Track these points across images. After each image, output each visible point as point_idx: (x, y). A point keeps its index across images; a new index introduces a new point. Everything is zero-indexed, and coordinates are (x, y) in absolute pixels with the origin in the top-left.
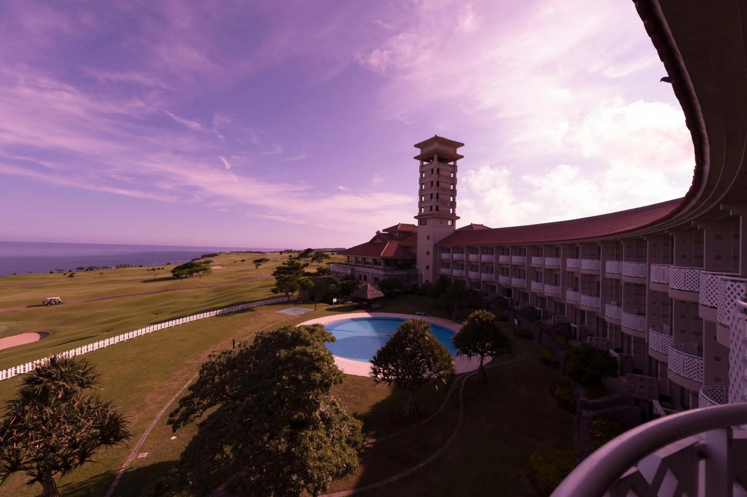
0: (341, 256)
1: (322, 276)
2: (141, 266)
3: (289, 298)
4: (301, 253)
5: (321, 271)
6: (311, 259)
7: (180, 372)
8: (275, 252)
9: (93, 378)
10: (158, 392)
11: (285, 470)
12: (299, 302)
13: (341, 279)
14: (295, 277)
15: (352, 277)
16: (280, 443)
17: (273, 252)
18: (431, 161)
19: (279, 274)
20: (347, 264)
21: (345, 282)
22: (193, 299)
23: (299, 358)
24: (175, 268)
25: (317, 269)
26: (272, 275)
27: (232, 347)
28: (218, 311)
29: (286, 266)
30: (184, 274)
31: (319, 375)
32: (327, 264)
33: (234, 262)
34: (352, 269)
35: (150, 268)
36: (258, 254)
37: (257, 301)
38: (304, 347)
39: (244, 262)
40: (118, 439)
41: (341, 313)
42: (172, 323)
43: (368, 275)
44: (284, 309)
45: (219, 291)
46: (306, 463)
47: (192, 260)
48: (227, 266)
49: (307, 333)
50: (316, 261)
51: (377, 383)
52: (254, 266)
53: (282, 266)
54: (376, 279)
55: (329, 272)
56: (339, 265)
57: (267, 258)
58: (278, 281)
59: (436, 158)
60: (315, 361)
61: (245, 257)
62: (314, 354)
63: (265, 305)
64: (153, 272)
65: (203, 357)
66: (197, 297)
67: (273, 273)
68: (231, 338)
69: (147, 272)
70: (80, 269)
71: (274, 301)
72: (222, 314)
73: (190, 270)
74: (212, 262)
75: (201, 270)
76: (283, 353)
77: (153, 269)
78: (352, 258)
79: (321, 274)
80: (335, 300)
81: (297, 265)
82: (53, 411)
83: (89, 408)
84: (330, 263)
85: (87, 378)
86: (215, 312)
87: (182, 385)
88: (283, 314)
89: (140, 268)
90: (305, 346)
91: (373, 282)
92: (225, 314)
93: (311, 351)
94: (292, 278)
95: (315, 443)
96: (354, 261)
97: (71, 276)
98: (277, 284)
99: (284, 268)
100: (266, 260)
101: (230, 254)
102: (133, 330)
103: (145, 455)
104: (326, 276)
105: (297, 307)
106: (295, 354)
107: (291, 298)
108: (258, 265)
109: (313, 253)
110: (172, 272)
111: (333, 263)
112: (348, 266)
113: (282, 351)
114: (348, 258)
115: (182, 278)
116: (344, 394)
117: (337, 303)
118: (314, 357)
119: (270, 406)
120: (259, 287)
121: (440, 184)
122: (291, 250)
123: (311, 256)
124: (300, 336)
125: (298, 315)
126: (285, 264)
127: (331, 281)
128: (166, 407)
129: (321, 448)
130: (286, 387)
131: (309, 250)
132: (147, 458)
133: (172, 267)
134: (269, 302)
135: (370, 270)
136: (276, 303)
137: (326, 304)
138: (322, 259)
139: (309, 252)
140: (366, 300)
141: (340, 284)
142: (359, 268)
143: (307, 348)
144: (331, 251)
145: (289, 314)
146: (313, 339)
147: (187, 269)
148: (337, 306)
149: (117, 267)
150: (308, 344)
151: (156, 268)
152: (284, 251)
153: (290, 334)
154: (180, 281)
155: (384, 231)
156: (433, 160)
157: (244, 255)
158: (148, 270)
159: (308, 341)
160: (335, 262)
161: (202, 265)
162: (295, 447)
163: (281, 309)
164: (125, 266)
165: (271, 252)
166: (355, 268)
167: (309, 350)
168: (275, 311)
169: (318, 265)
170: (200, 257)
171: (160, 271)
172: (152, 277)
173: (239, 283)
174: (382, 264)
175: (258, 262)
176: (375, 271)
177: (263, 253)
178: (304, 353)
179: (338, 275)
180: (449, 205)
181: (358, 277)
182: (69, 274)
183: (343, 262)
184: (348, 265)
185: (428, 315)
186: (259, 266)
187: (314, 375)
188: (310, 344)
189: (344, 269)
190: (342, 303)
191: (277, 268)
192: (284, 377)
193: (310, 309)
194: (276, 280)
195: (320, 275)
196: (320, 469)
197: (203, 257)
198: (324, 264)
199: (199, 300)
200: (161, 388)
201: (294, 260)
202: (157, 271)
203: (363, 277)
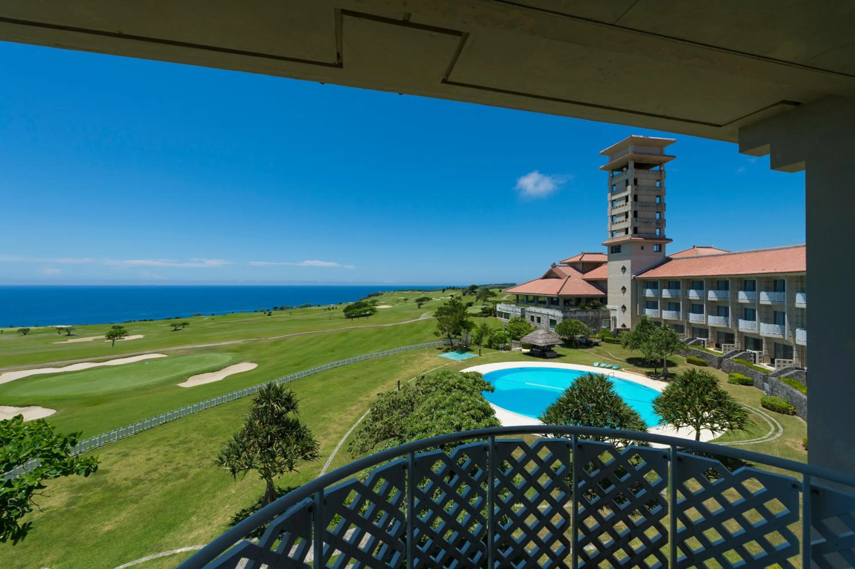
2: (319, 306)
4: (465, 290)
6: (475, 297)
7: (354, 407)
8: (438, 290)
10: (338, 423)
13: (509, 320)
15: (523, 318)
17: (435, 290)
18: (625, 169)
19: (441, 315)
20: (518, 303)
21: (514, 324)
24: (346, 308)
25: (482, 309)
26: (434, 316)
27: (398, 388)
30: (354, 314)
32: (493, 303)
33: (398, 301)
34: (522, 309)
35: (327, 308)
39: (407, 301)
43: (541, 317)
47: (361, 300)
48: (393, 305)
50: (482, 300)
52: (416, 306)
53: (443, 306)
54: (553, 322)
56: (506, 304)
58: (440, 323)
59: (631, 165)
61: (408, 295)
63: (427, 347)
65: (373, 396)
66: (367, 338)
67: (435, 314)
68: (397, 380)
69: (324, 311)
70: (276, 309)
73: (359, 310)
74: (377, 301)
78: (522, 297)
79: (486, 315)
80: (501, 345)
84: (496, 302)
87: (356, 420)
89: (319, 308)
91: (550, 326)
93: (468, 399)
96: (525, 300)
97: (269, 315)
98: (439, 326)
99: (446, 309)
100: (429, 299)
104: (491, 317)
108: (420, 305)
109: (478, 290)
111: (500, 302)
112: (517, 306)
115: (352, 318)
117: (505, 349)
120: (422, 328)
121: (639, 198)
123: (476, 293)
125: (462, 360)
126: (447, 304)
127: (498, 323)
128: (345, 438)
131: (473, 287)
135: (544, 311)
137: (492, 350)
138: (487, 297)
140: (539, 347)
141: (508, 327)
142: (530, 308)
147: (357, 309)
148: (504, 352)
151: (330, 307)
152: (446, 288)
154: (351, 320)
156: (628, 168)
157: (406, 293)
158: (325, 309)
160: (502, 301)
163: (444, 353)
164: (306, 306)
166: (527, 308)
168: (438, 354)
169: (485, 305)
170: (367, 297)
171: (337, 311)
175: (420, 301)
176: (551, 312)
177: (428, 292)
179: (506, 316)
180: (654, 224)
181: (530, 318)
182: (267, 313)
185: (623, 369)
186: (422, 306)
189: (513, 310)
190: (511, 349)
191: (439, 309)
194: (437, 322)
200: (341, 420)
201: (456, 300)
202: (332, 311)
203: (535, 319)
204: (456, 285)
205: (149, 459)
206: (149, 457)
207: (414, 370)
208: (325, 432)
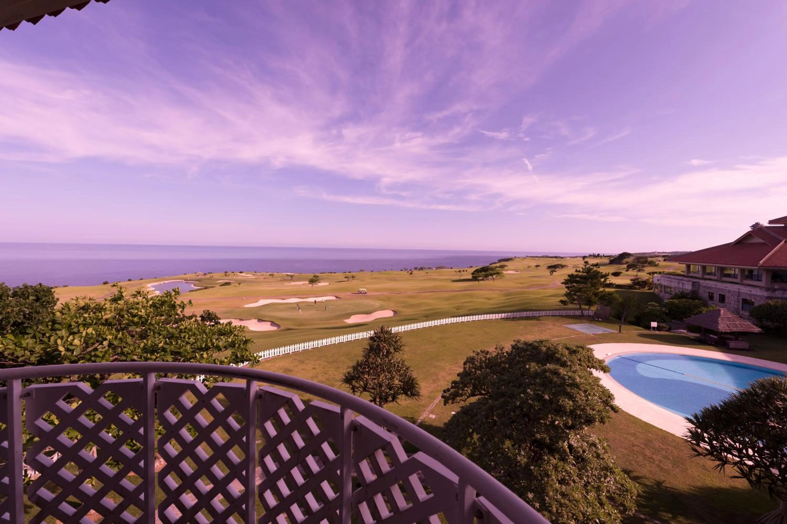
0: (676, 264)
1: (639, 289)
2: (451, 268)
3: (582, 312)
4: (612, 258)
5: (637, 283)
6: (625, 266)
8: (576, 257)
9: (401, 346)
11: (522, 483)
12: (596, 319)
13: (671, 296)
14: (590, 288)
15: (694, 295)
16: (520, 454)
17: (574, 257)
19: (571, 283)
20: (687, 275)
21: (676, 301)
22: (486, 300)
23: (549, 376)
24: (475, 271)
25: (631, 280)
26: (563, 283)
28: (503, 315)
29: (580, 274)
30: (481, 277)
31: (571, 403)
32: (650, 274)
33: (528, 267)
34: (693, 283)
35: (458, 270)
36: (555, 259)
37: (543, 310)
38: (557, 367)
39: (539, 268)
40: (413, 395)
41: (664, 343)
42: (465, 319)
43: (727, 295)
44: (575, 323)
45: (509, 295)
46: (545, 489)
47: (491, 264)
48: (521, 271)
49: (567, 352)
50: (633, 269)
51: (696, 453)
52: (548, 272)
53: (576, 273)
54: (746, 303)
55: (651, 284)
56: (669, 276)
57: (563, 264)
60: (568, 385)
61: (540, 262)
62: (567, 377)
63: (552, 316)
64: (459, 273)
66: (489, 299)
67: (564, 281)
69: (455, 273)
70: (416, 268)
71: (564, 313)
72: (506, 318)
73: (485, 273)
74: (506, 266)
75: (494, 274)
76: (533, 367)
77: (460, 271)
78: (696, 268)
79: (637, 287)
80: (654, 324)
81: (595, 273)
82: (381, 361)
83: (398, 366)
84: (654, 273)
85: (397, 345)
86: (500, 315)
88: (574, 330)
89: (451, 270)
90: (560, 366)
91: (741, 307)
92: (510, 318)
93: (565, 373)
94: (585, 289)
95: (560, 475)
96: (701, 273)
97: (411, 274)
98: (566, 295)
99: (577, 276)
100: (563, 266)
101: (525, 258)
102: (437, 319)
103: (434, 417)
104: (646, 290)
105: (594, 324)
106: (545, 371)
107: (586, 313)
108: (552, 272)
109: (630, 260)
110: (473, 274)
111: (660, 273)
112: (686, 279)
113: (533, 364)
114: (688, 267)
115: (478, 280)
116: (644, 449)
117: (658, 328)
118: (567, 381)
119: (512, 414)
120: (550, 296)
122: (599, 255)
123: (627, 263)
124: (556, 353)
125: (593, 334)
126: (579, 271)
127: (654, 297)
129: (568, 484)
130: (529, 401)
131: (624, 255)
132: (435, 420)
133: (473, 270)
134: (557, 313)
135: (735, 288)
136: (566, 316)
137: (640, 328)
138: (643, 267)
139: (625, 258)
140: (716, 333)
141: (666, 303)
142: (707, 282)
143: (560, 369)
144: (663, 256)
145: (581, 331)
146: (571, 361)
147: (483, 273)
148: (657, 332)
149: (437, 268)
150: (564, 365)
151: (462, 270)
152: (588, 255)
153: (544, 349)
154: (477, 282)
155: (771, 222)
157: (539, 260)
158: (455, 271)
159: (565, 361)
160: (663, 272)
161: (497, 269)
162: (535, 466)
163: (571, 324)
164: (441, 268)
165: (571, 257)
166: (701, 282)
167: (562, 371)
168: (564, 324)
169: (637, 275)
170: (497, 261)
171: (465, 273)
172: (457, 278)
173: (531, 290)
174: (764, 278)
175: (553, 268)
176: (744, 290)
177: (562, 258)
178: (556, 373)
179: (668, 290)
181: (706, 296)
182: (410, 272)
183: (679, 272)
184: (687, 277)
186: (554, 273)
187: (562, 401)
188: (567, 366)
189: (679, 283)
190: (669, 330)
191: (569, 276)
192: (529, 390)
193: (613, 329)
194: (566, 290)
195: (635, 289)
196: (561, 505)
197: (500, 261)
198: (644, 275)
199: (492, 302)
200: (450, 370)
201: (592, 267)
202: (462, 273)
203: (716, 297)
204: (601, 253)
205: (314, 369)
206: (314, 367)
207: (533, 336)
208: (435, 378)
